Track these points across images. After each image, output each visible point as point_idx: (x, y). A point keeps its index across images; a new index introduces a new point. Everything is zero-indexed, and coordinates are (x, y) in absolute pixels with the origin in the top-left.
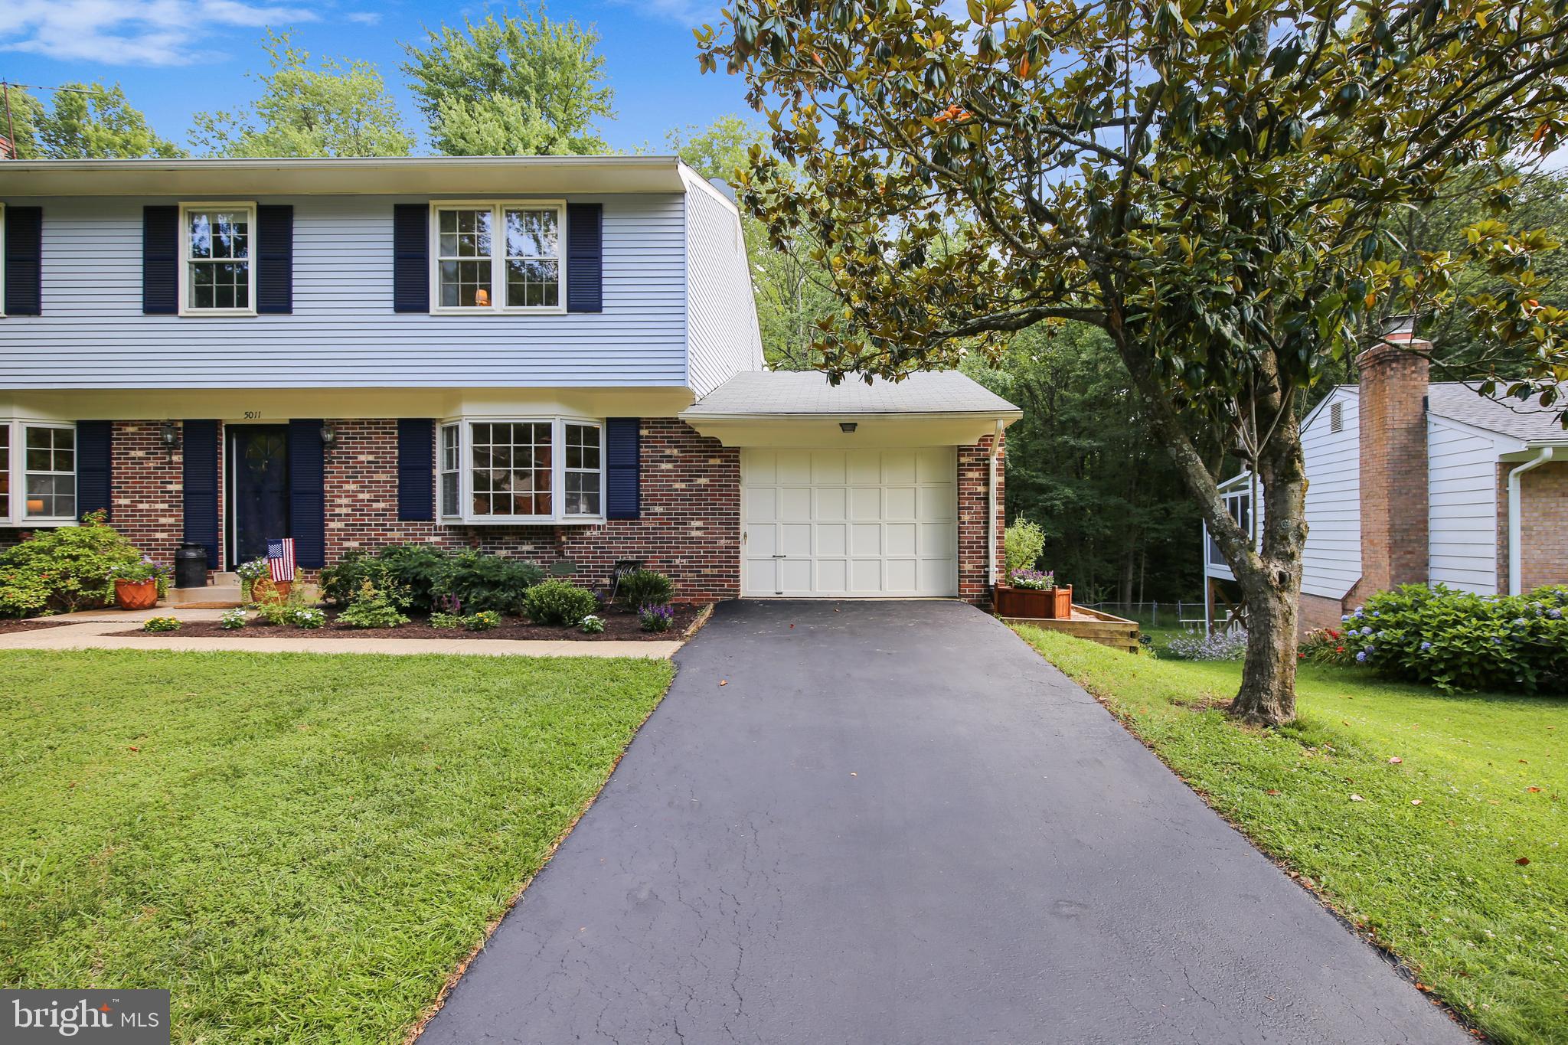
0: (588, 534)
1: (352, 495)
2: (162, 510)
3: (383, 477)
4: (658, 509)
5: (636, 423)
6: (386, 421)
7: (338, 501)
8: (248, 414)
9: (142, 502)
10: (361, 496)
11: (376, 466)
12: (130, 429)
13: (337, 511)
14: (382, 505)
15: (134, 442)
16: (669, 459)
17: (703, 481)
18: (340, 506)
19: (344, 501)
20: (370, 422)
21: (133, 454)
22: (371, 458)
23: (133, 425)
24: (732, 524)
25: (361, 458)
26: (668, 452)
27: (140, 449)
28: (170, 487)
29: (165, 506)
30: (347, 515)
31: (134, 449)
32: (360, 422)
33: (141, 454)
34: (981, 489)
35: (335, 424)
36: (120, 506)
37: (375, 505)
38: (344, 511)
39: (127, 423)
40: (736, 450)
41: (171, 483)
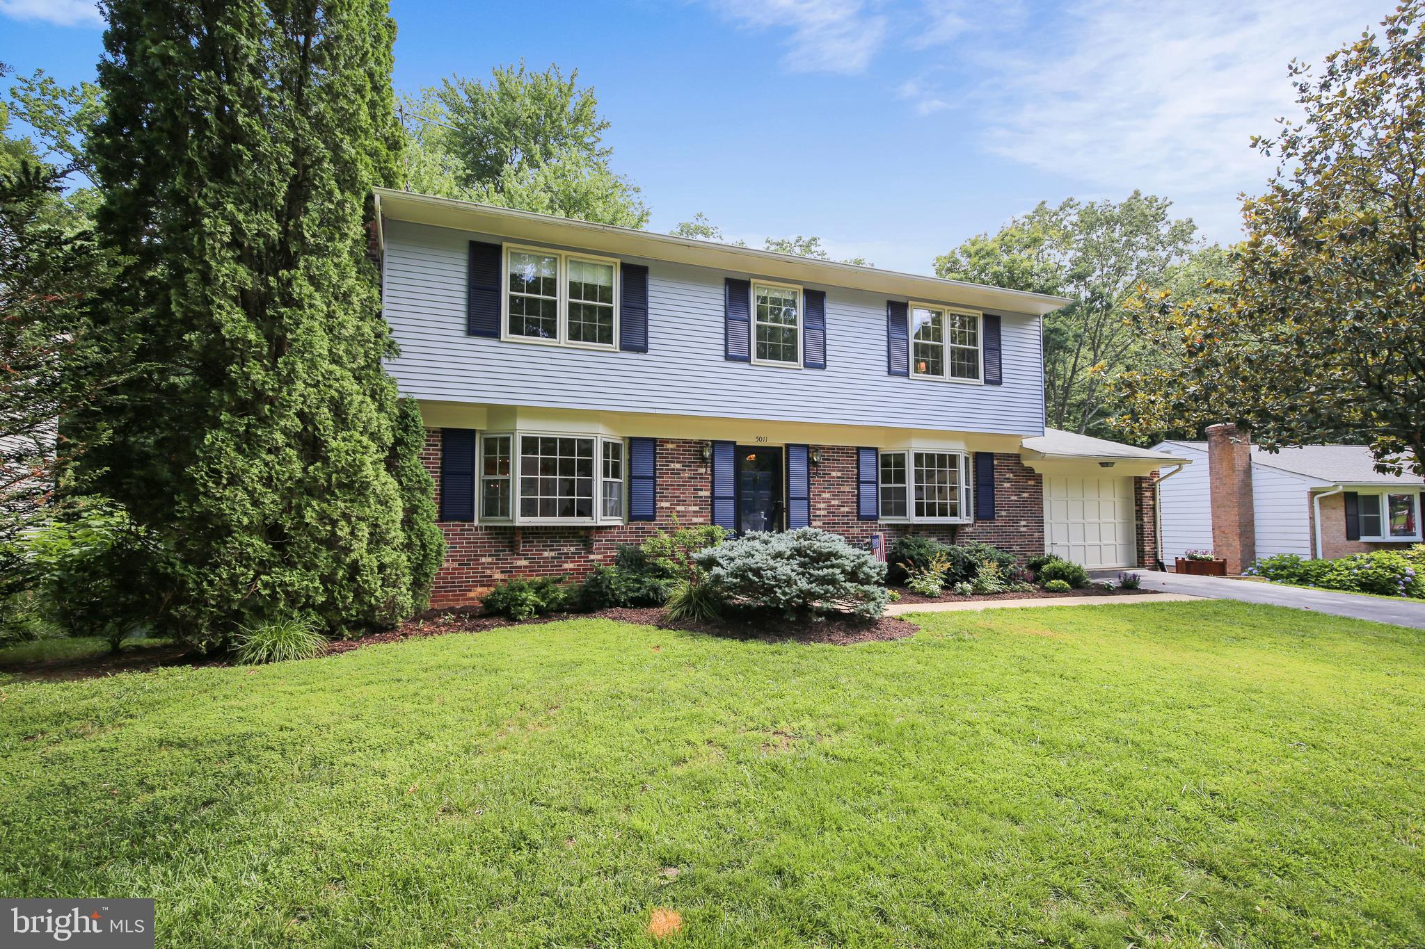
0: (967, 529)
1: (827, 501)
2: (694, 512)
3: (847, 488)
4: (1004, 513)
5: (990, 456)
6: (849, 448)
7: (819, 506)
8: (759, 439)
9: (679, 505)
10: (833, 502)
11: (843, 480)
12: (670, 446)
13: (818, 513)
14: (846, 509)
15: (672, 456)
16: (1008, 480)
17: (1025, 495)
18: (820, 509)
19: (822, 506)
20: (839, 448)
21: (672, 466)
22: (839, 474)
23: (672, 443)
24: (1040, 523)
25: (834, 474)
26: (1007, 476)
27: (678, 462)
28: (701, 493)
29: (697, 508)
30: (824, 516)
31: (673, 462)
32: (832, 448)
33: (678, 466)
34: (1151, 503)
35: (817, 448)
36: (662, 508)
37: (842, 509)
38: (822, 513)
39: (667, 441)
40: (1040, 475)
41: (701, 490)
